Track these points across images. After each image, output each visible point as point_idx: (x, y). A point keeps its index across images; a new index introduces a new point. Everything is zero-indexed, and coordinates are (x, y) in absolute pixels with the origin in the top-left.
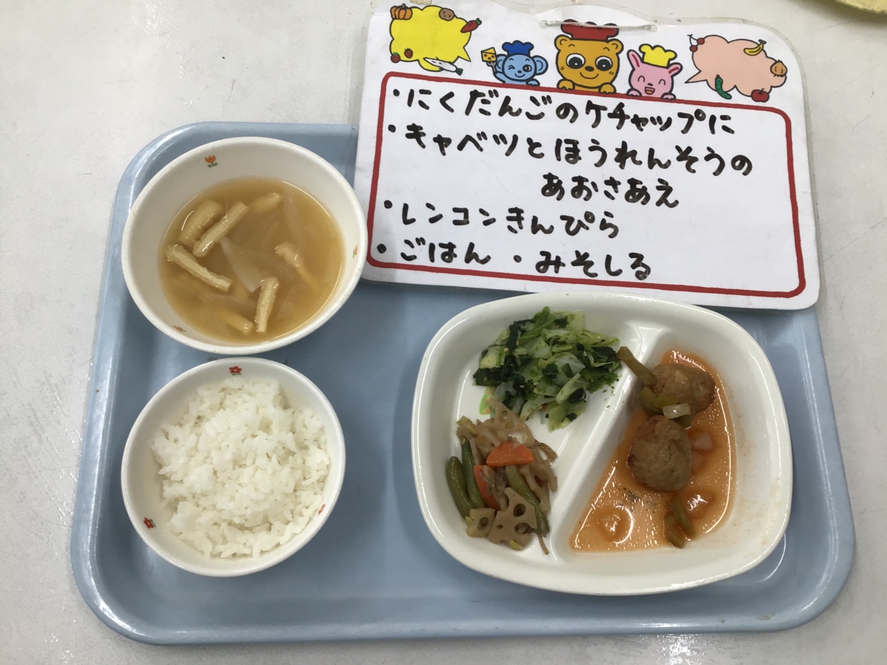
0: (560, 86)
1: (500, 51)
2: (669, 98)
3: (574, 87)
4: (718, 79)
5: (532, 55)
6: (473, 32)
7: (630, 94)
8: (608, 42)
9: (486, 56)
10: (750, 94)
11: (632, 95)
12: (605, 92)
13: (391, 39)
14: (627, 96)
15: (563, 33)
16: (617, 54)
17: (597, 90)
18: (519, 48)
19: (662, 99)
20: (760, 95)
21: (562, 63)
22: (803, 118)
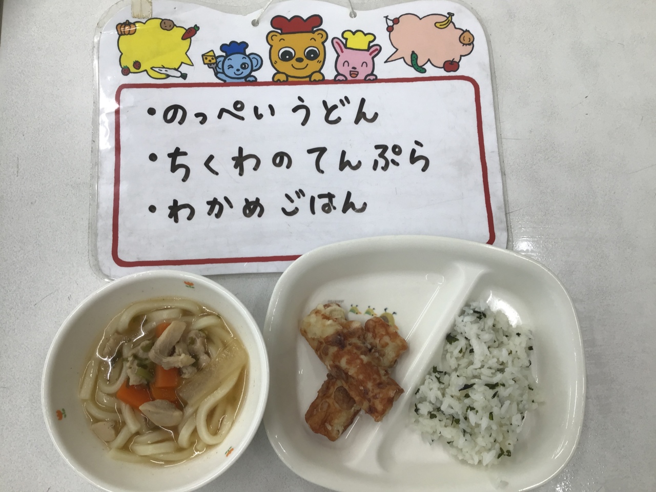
0: (275, 79)
1: (218, 53)
2: (372, 79)
3: (287, 79)
4: (414, 55)
5: (247, 53)
6: (192, 38)
7: (337, 79)
8: (314, 32)
9: (206, 59)
10: (442, 66)
11: (339, 80)
12: (315, 80)
13: (120, 54)
14: (335, 81)
15: (272, 29)
16: (323, 43)
17: (308, 79)
18: (235, 48)
20: (451, 65)
21: (275, 58)
22: (489, 82)
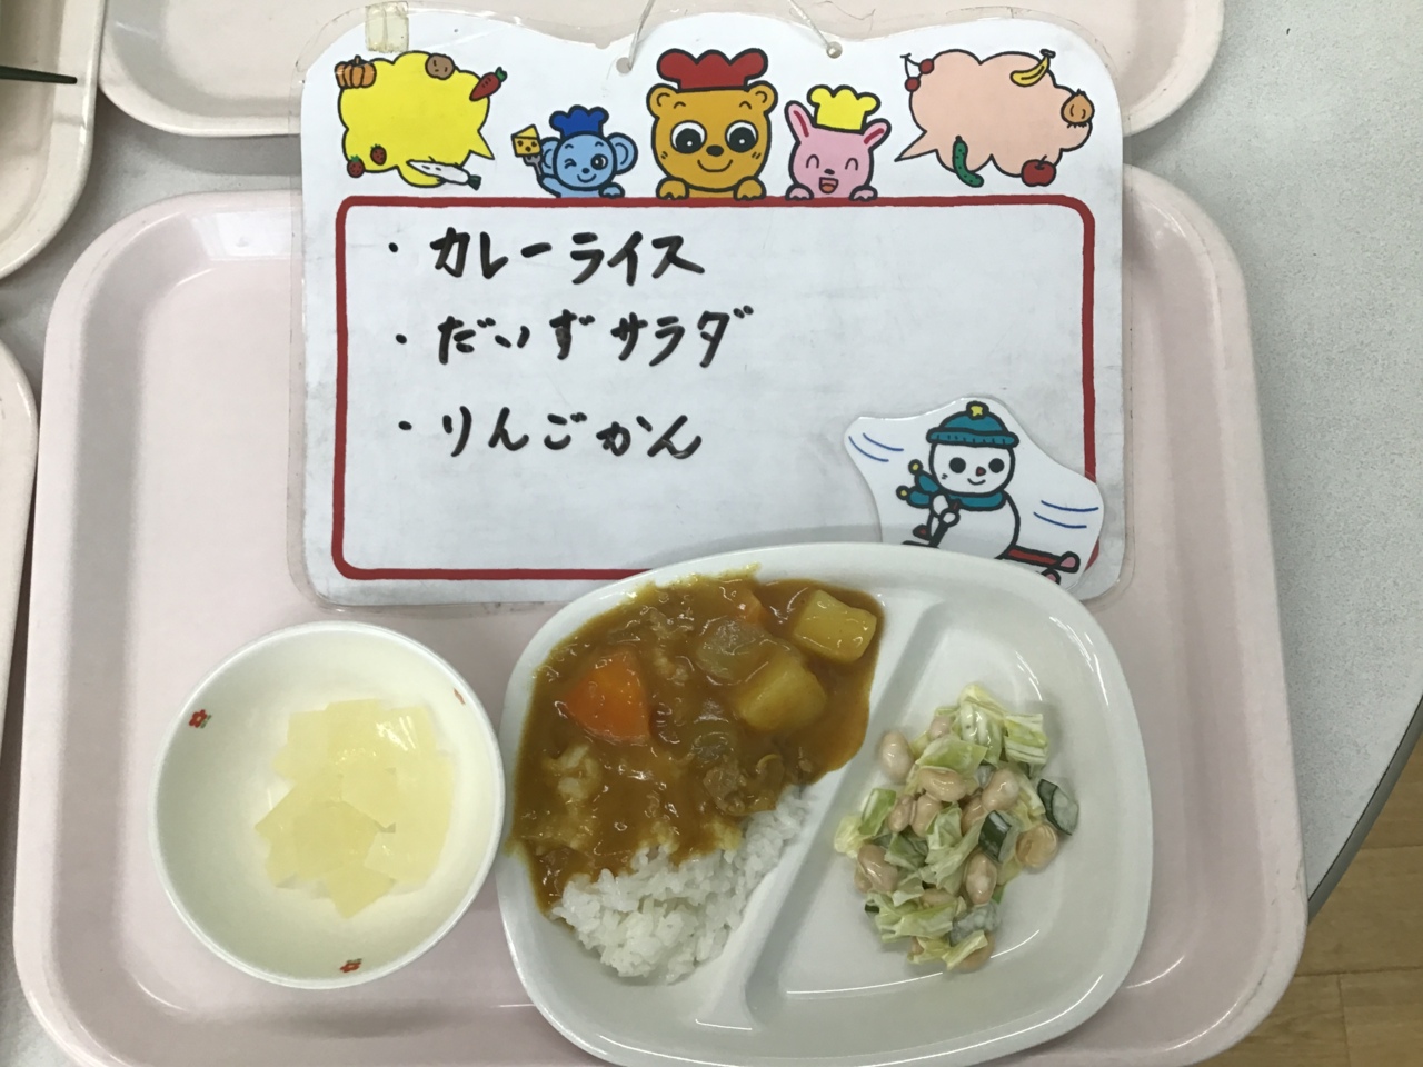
0: (663, 193)
1: (546, 131)
2: (866, 196)
3: (687, 192)
4: (960, 146)
7: (792, 195)
8: (747, 89)
9: (521, 144)
10: (1019, 172)
11: (796, 198)
12: (745, 197)
16: (766, 114)
17: (730, 194)
18: (580, 121)
19: (852, 201)
20: (1038, 171)
21: (663, 144)
22: (1118, 212)
